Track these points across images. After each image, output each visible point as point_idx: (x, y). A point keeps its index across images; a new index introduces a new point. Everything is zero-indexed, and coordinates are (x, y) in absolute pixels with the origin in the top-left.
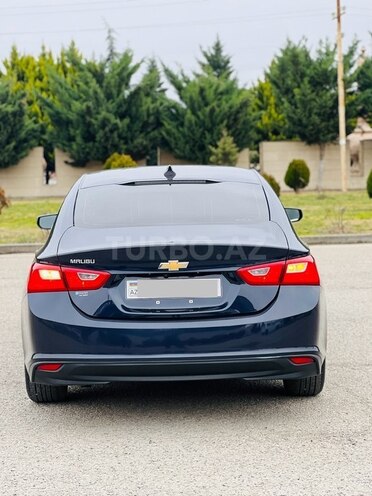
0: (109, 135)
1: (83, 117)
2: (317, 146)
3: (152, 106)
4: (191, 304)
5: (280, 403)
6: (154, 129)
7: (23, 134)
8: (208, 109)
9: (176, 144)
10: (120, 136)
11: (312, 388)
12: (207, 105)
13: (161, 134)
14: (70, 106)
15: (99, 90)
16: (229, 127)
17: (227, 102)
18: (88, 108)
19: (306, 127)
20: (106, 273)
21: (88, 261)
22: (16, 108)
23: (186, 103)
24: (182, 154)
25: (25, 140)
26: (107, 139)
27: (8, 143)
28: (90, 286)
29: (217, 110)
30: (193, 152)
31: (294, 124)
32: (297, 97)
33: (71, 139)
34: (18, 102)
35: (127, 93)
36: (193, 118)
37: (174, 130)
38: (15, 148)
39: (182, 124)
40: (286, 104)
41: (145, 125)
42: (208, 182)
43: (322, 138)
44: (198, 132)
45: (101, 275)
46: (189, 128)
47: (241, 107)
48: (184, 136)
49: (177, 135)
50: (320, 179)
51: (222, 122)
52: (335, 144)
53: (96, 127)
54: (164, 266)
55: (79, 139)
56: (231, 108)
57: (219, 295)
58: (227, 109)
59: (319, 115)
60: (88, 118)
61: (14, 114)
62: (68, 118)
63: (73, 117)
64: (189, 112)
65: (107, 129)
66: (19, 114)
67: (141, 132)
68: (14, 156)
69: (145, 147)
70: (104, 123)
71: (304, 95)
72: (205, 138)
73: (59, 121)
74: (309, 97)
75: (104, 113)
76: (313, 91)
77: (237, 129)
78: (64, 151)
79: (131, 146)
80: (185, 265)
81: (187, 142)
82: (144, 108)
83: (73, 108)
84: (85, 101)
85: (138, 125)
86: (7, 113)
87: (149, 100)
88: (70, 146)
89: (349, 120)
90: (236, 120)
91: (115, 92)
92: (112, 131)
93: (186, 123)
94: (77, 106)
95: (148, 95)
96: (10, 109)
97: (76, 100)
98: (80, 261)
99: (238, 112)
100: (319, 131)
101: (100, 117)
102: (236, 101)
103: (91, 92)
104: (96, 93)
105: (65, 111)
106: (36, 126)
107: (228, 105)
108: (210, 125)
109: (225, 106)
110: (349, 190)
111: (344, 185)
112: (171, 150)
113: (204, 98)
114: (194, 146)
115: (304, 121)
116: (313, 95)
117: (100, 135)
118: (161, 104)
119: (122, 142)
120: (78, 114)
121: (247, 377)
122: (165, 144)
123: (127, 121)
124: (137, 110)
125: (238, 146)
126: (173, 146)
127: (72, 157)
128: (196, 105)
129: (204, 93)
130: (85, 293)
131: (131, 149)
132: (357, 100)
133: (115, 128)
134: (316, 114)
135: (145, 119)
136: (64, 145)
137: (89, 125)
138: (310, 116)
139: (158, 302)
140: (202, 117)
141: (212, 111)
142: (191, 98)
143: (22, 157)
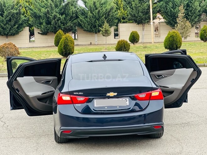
0: (56, 22)
1: (46, 14)
2: (141, 25)
3: (74, 10)
4: (118, 108)
5: (148, 141)
6: (75, 19)
7: (20, 22)
8: (97, 11)
9: (85, 25)
10: (61, 22)
11: (159, 135)
12: (96, 9)
13: (78, 21)
14: (40, 10)
15: (52, 3)
16: (106, 18)
17: (105, 8)
18: (48, 11)
19: (137, 17)
20: (87, 98)
21: (80, 93)
22: (18, 11)
23: (88, 8)
24: (87, 29)
25: (22, 24)
26: (56, 24)
27: (14, 25)
28: (81, 102)
29: (101, 11)
30: (91, 28)
31: (132, 16)
32: (133, 5)
33: (41, 24)
34: (18, 9)
35: (63, 4)
36: (91, 14)
37: (83, 20)
38: (17, 27)
39: (87, 17)
40: (129, 8)
41: (72, 17)
42: (119, 60)
43: (143, 22)
44: (93, 20)
45: (85, 98)
46: (89, 19)
47: (111, 10)
48: (87, 22)
49: (85, 21)
50: (143, 38)
51: (103, 16)
52: (149, 24)
53: (51, 18)
54: (108, 94)
55: (44, 24)
56: (106, 10)
57: (128, 104)
58: (105, 11)
59: (142, 12)
60: (48, 15)
61: (17, 14)
62: (39, 15)
63: (42, 14)
64: (89, 12)
65: (56, 20)
66: (19, 13)
67: (70, 20)
68: (17, 31)
69: (71, 27)
70: (55, 17)
71: (136, 4)
72: (96, 23)
73: (36, 16)
74: (138, 5)
75: (54, 13)
76: (139, 3)
77: (109, 19)
78: (38, 29)
79: (66, 26)
80: (116, 94)
81: (88, 25)
82: (71, 10)
83: (42, 11)
84: (46, 8)
85: (68, 18)
86: (14, 13)
87: (73, 7)
88: (41, 27)
89: (154, 15)
90: (108, 15)
91: (59, 4)
92: (58, 20)
93: (88, 17)
94: (43, 10)
95: (72, 5)
96: (15, 11)
97: (43, 8)
98: (77, 93)
99: (109, 12)
100: (142, 19)
101: (53, 15)
102: (109, 7)
103: (49, 4)
104: (51, 4)
105: (38, 12)
106: (26, 18)
107: (105, 9)
108: (98, 17)
109: (104, 10)
110: (155, 43)
111: (152, 41)
112: (82, 28)
113: (95, 6)
114: (92, 26)
115: (136, 15)
116: (140, 5)
117: (53, 22)
118: (78, 9)
119: (62, 25)
120: (43, 13)
121: (139, 134)
122: (80, 25)
123: (64, 16)
124: (68, 12)
125: (109, 26)
126: (83, 26)
127: (41, 31)
128: (92, 9)
129: (95, 4)
130: (80, 105)
131: (66, 27)
132: (157, 6)
133: (59, 19)
134: (141, 12)
135: (72, 15)
136: (38, 26)
137: (48, 18)
138: (138, 13)
139: (106, 108)
140: (95, 14)
141: (99, 12)
142: (90, 7)
143: (20, 31)
